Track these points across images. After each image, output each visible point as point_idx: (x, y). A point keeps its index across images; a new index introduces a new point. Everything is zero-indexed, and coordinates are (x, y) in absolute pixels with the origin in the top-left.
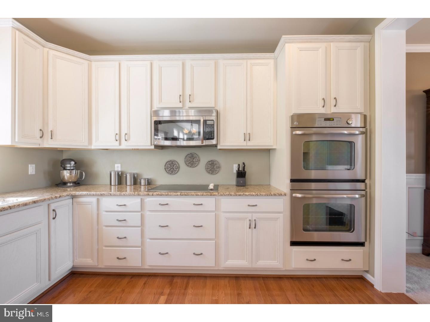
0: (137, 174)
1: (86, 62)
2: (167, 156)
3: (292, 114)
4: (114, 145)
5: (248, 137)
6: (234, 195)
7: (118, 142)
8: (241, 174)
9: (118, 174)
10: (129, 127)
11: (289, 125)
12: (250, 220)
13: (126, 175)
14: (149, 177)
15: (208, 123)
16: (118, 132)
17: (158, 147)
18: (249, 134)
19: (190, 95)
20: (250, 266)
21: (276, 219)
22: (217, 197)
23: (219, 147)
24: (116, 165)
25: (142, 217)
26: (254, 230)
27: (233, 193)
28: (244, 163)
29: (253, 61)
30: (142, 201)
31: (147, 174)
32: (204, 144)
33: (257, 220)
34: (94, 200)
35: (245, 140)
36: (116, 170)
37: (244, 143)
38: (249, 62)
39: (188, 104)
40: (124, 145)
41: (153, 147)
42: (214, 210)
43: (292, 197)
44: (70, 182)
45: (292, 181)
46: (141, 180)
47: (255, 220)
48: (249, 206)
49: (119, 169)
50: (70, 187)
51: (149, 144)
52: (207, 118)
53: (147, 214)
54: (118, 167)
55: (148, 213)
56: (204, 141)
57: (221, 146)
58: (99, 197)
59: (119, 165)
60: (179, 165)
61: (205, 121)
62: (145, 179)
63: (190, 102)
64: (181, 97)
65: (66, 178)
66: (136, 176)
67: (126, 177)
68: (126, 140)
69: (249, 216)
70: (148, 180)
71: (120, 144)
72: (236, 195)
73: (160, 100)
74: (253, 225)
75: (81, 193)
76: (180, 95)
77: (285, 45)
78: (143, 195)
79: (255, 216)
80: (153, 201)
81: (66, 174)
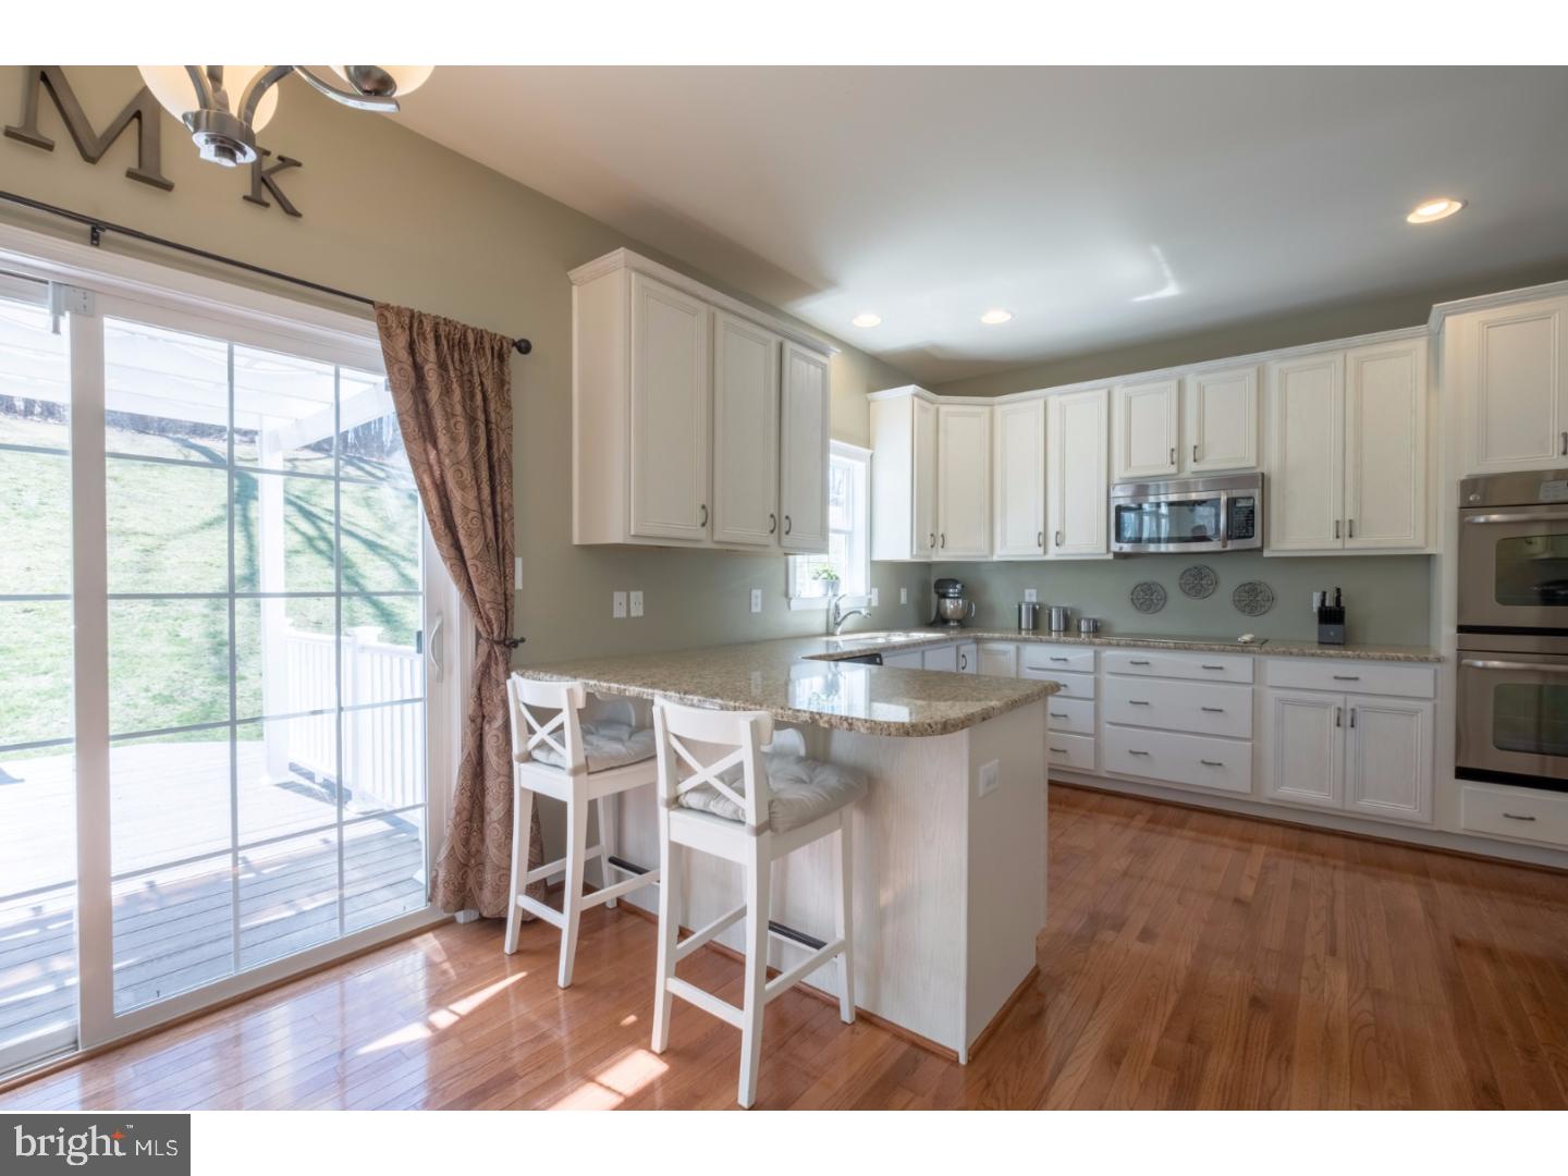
0: (1072, 610)
1: (987, 409)
2: (1140, 574)
3: (1463, 477)
4: (1034, 553)
5: (1346, 529)
6: (1298, 655)
7: (1042, 548)
8: (1331, 615)
9: (1034, 609)
10: (1063, 521)
11: (1455, 502)
12: (1339, 709)
13: (1051, 611)
14: (1096, 616)
15: (1241, 504)
16: (1041, 529)
17: (1119, 556)
18: (1351, 521)
19: (1195, 447)
20: (1339, 806)
21: (1413, 713)
22: (1257, 657)
23: (1266, 554)
24: (1027, 592)
25: (1097, 683)
26: (1350, 731)
27: (1295, 650)
28: (1338, 590)
29: (1363, 352)
30: (1097, 656)
31: (1091, 611)
32: (1229, 548)
33: (1358, 710)
34: (1011, 648)
35: (1338, 537)
36: (1027, 599)
37: (1338, 544)
38: (1351, 355)
39: (1190, 466)
40: (1053, 553)
41: (1111, 556)
42: (1250, 680)
43: (1459, 666)
44: (954, 620)
45: (1462, 629)
46: (1079, 622)
47: (1353, 710)
48: (1336, 678)
49: (1034, 599)
50: (953, 628)
51: (1104, 550)
52: (1236, 493)
53: (1106, 678)
54: (1031, 596)
55: (1108, 677)
56: (1229, 542)
57: (1273, 551)
58: (1020, 645)
59: (1034, 591)
60: (1165, 593)
61: (1232, 502)
62: (1088, 620)
63: (1195, 461)
64: (1175, 456)
65: (949, 611)
66: (1069, 613)
67: (1050, 615)
68: (1057, 545)
69: (1338, 700)
70: (1095, 621)
71: (1045, 552)
72: (1304, 655)
73: (1129, 464)
74: (1347, 720)
75: (991, 635)
76: (1173, 450)
77: (1444, 320)
78: (1098, 645)
79: (1352, 702)
80: (1114, 656)
81: (950, 605)
